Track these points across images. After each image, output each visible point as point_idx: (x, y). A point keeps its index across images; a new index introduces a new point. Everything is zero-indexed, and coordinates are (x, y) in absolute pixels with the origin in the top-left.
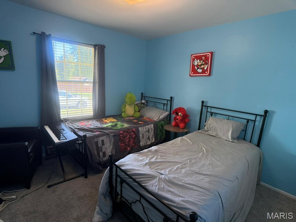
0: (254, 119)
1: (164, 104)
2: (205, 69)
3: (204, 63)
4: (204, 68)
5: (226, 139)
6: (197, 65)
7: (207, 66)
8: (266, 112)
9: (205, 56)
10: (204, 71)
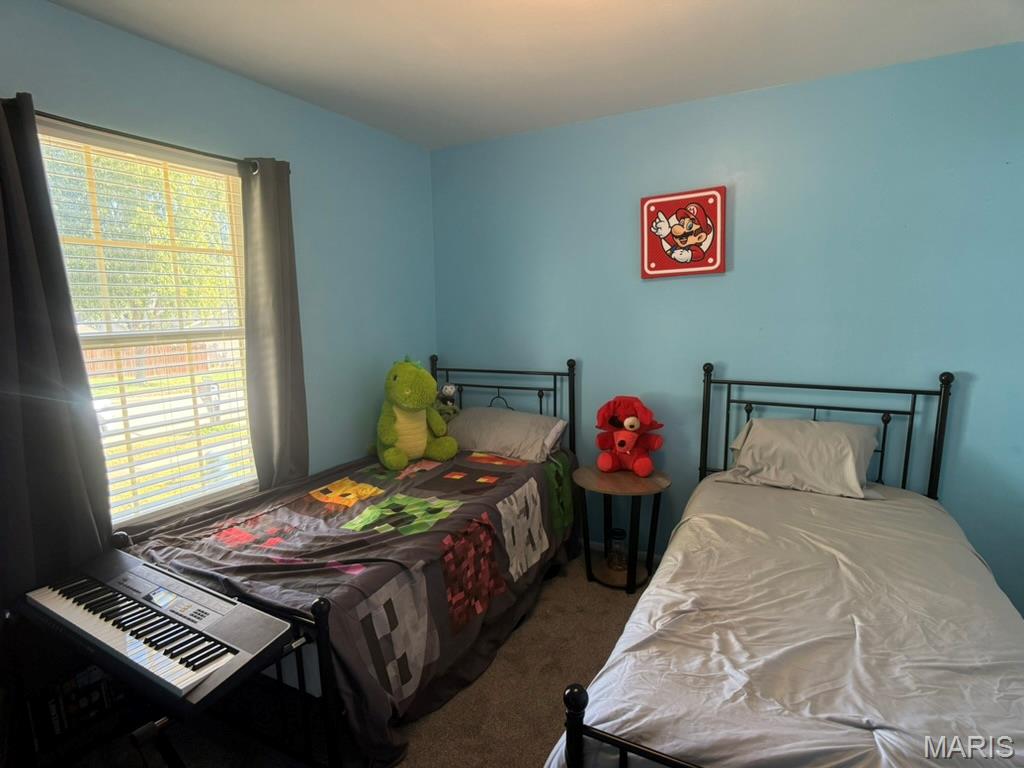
0: (909, 409)
1: (541, 393)
2: (705, 247)
3: (695, 227)
4: (701, 244)
5: (840, 492)
6: (671, 237)
7: (711, 236)
8: (947, 379)
9: (701, 203)
10: (700, 257)
